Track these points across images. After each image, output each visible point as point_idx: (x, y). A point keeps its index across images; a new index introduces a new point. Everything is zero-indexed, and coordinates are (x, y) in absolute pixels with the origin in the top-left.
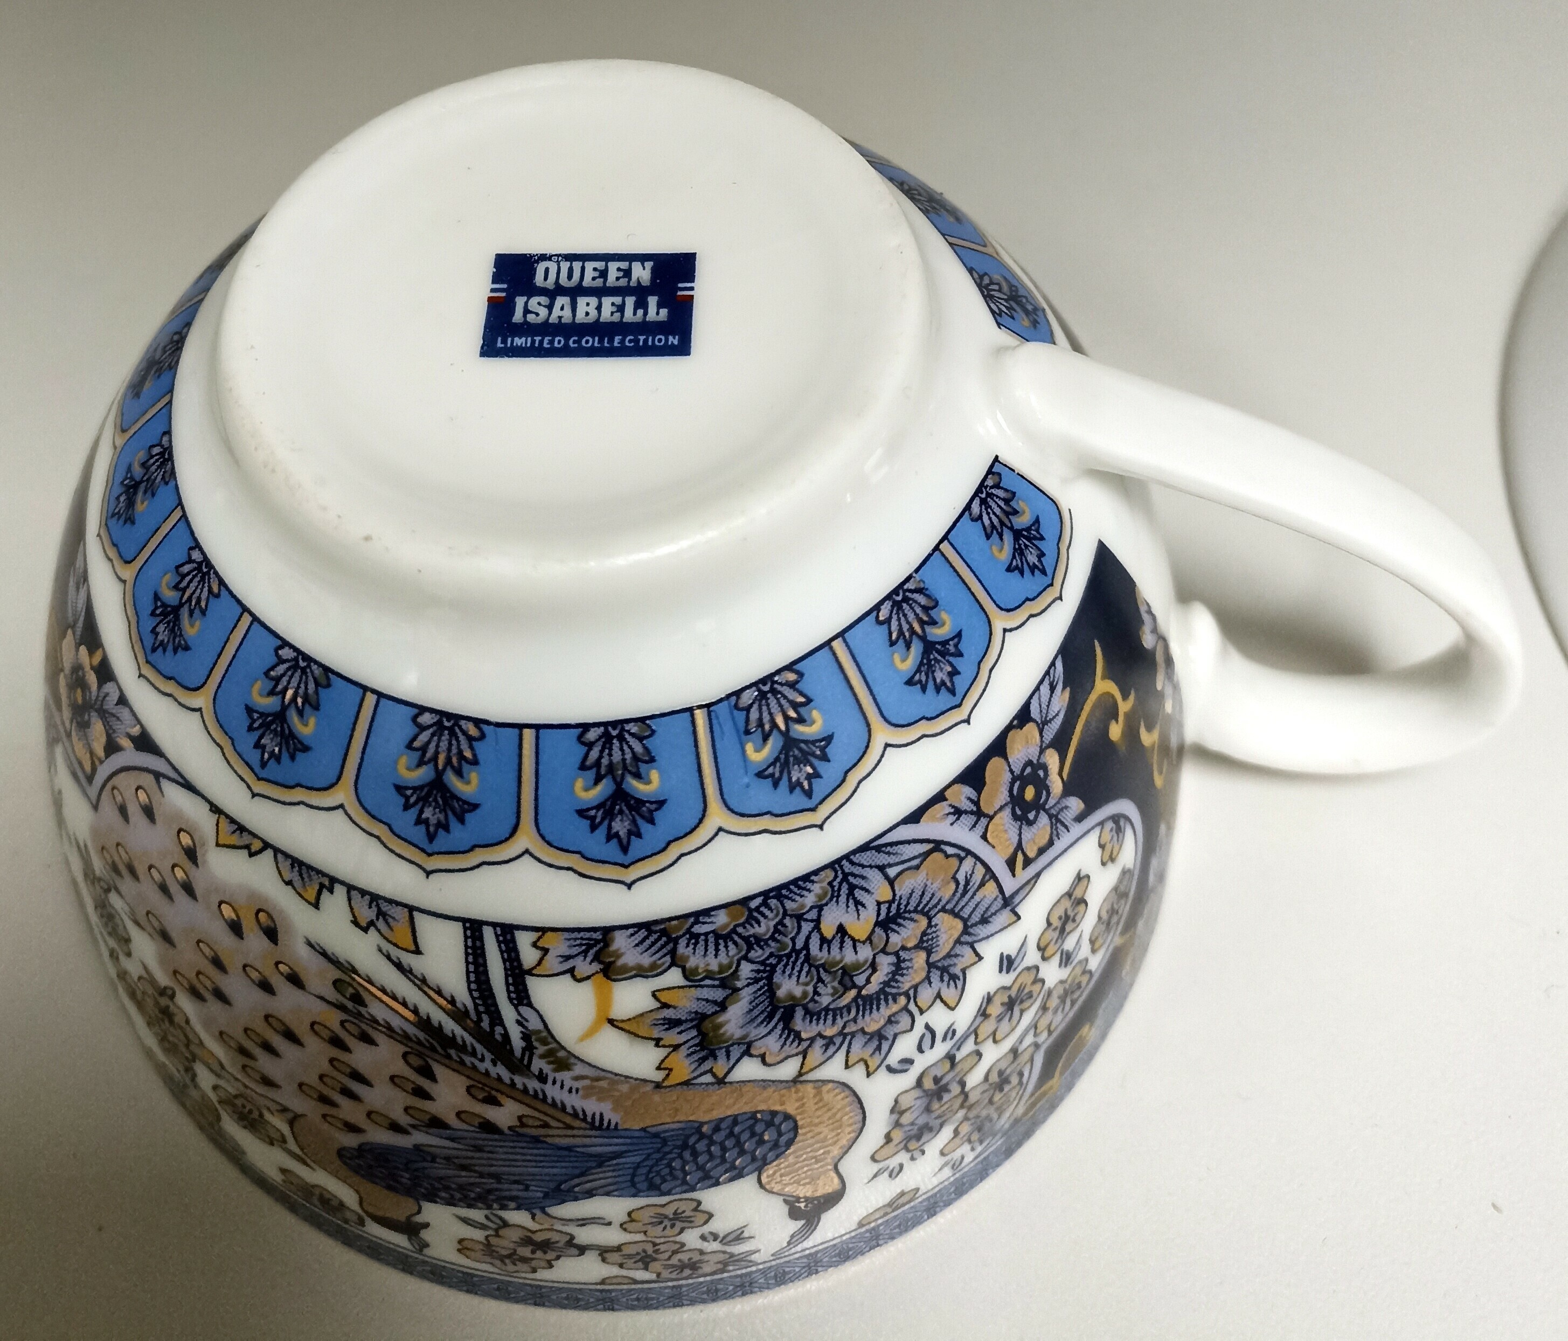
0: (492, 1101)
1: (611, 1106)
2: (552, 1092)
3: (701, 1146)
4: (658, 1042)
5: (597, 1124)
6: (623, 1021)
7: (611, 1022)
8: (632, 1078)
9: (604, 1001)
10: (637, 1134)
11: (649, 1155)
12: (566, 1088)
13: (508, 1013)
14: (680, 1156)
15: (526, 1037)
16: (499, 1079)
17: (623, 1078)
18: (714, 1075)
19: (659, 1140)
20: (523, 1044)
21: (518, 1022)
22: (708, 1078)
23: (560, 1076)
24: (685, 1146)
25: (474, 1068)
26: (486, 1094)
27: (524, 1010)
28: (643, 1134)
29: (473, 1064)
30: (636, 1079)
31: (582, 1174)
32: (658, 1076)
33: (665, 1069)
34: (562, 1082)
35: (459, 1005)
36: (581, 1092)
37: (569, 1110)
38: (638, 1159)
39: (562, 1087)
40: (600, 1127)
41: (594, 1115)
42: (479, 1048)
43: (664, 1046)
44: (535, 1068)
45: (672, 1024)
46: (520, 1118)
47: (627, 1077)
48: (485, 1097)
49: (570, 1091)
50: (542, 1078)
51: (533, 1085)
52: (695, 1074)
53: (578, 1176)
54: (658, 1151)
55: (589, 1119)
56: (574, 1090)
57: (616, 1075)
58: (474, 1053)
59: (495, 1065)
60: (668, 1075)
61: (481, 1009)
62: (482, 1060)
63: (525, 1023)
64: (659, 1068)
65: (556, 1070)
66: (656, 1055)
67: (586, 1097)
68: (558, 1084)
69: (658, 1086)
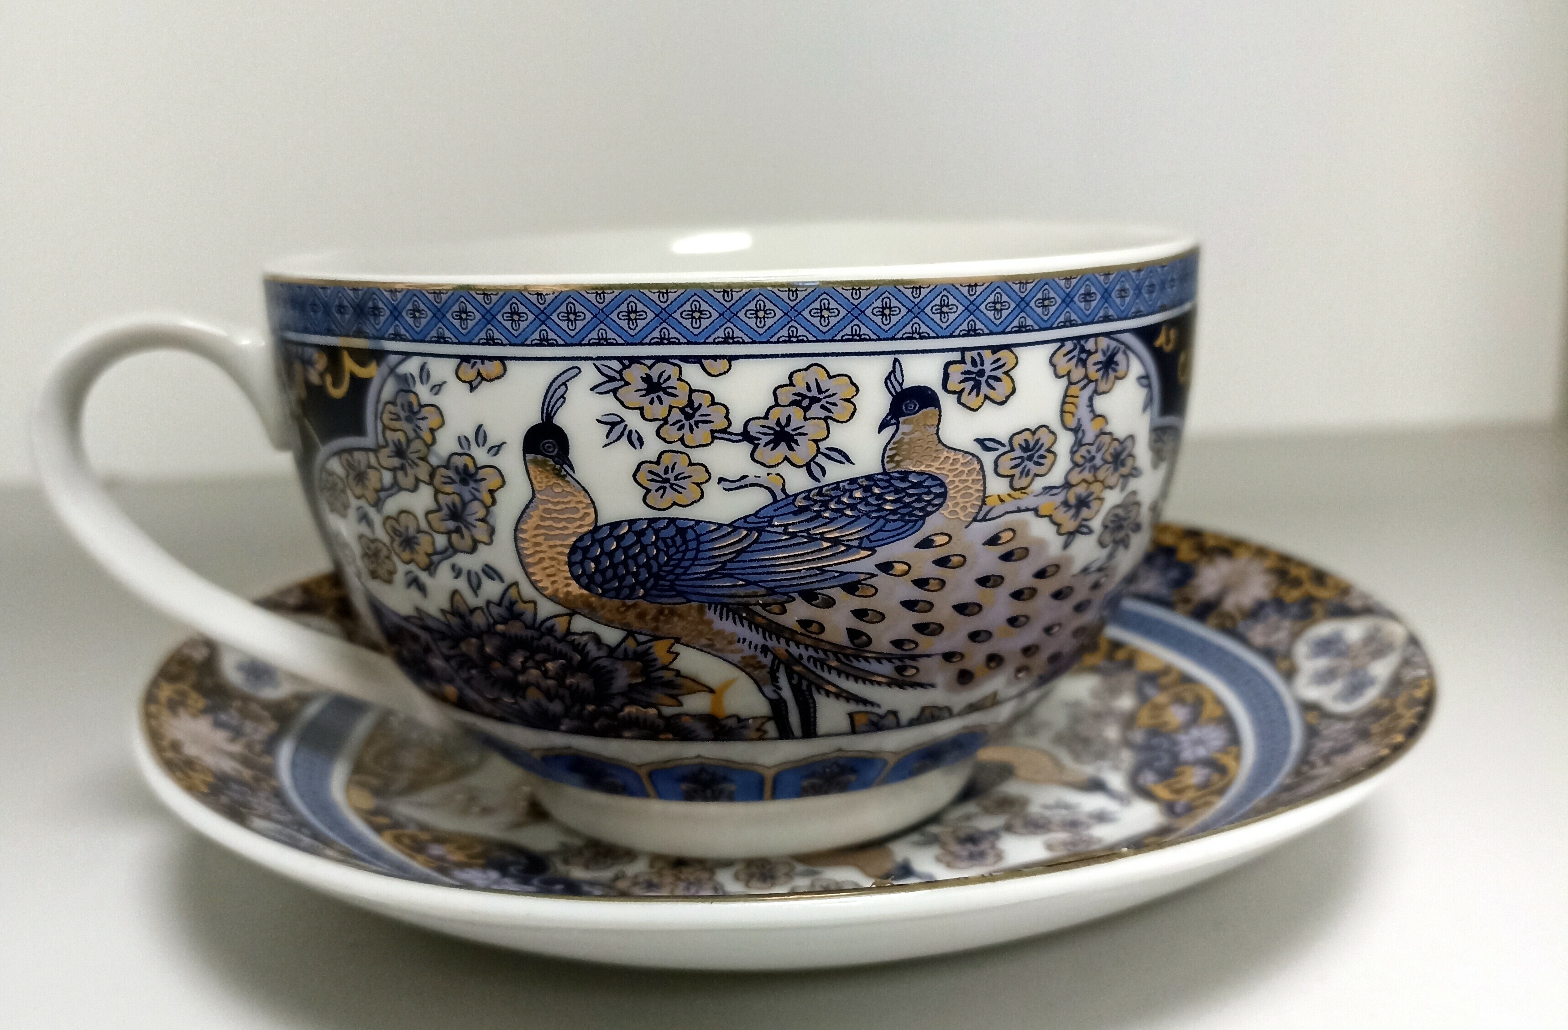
0: (805, 624)
1: (714, 625)
2: (757, 638)
3: (644, 575)
4: (678, 673)
5: (725, 609)
6: (704, 691)
7: (711, 691)
8: (698, 649)
9: (717, 702)
10: (694, 597)
11: (684, 573)
12: (747, 643)
13: (787, 693)
14: (660, 566)
15: (774, 680)
16: (798, 645)
17: (704, 649)
18: (636, 640)
19: (678, 588)
20: (777, 675)
21: (780, 689)
22: (642, 638)
23: (752, 652)
24: (657, 577)
25: (816, 650)
26: (809, 629)
27: (774, 696)
28: (689, 597)
29: (817, 653)
30: (694, 648)
31: (739, 553)
32: (678, 648)
33: (673, 653)
34: (750, 648)
35: (823, 692)
36: (736, 639)
37: (746, 623)
38: (694, 569)
39: (750, 643)
40: (724, 605)
41: (727, 619)
42: (811, 666)
43: (673, 670)
44: (770, 656)
45: (669, 684)
46: (784, 611)
47: (701, 650)
48: (811, 625)
49: (744, 640)
50: (765, 650)
51: (772, 643)
52: (649, 644)
53: (743, 550)
54: (678, 575)
55: (731, 614)
56: (742, 640)
57: (709, 653)
58: (816, 660)
59: (800, 655)
60: (670, 648)
61: (807, 693)
62: (809, 657)
63: (775, 689)
64: (677, 654)
65: (754, 657)
66: (679, 664)
67: (733, 634)
68: (753, 646)
69: (678, 640)
